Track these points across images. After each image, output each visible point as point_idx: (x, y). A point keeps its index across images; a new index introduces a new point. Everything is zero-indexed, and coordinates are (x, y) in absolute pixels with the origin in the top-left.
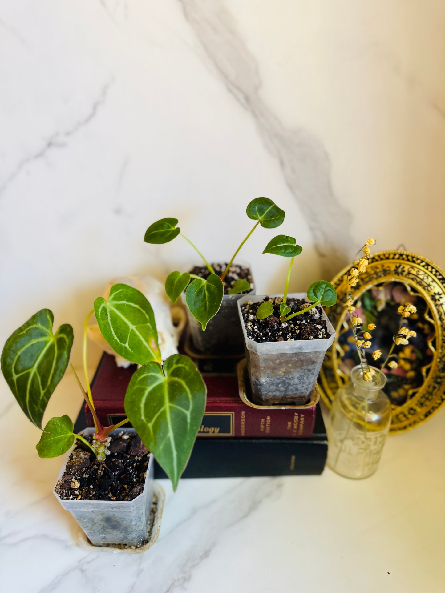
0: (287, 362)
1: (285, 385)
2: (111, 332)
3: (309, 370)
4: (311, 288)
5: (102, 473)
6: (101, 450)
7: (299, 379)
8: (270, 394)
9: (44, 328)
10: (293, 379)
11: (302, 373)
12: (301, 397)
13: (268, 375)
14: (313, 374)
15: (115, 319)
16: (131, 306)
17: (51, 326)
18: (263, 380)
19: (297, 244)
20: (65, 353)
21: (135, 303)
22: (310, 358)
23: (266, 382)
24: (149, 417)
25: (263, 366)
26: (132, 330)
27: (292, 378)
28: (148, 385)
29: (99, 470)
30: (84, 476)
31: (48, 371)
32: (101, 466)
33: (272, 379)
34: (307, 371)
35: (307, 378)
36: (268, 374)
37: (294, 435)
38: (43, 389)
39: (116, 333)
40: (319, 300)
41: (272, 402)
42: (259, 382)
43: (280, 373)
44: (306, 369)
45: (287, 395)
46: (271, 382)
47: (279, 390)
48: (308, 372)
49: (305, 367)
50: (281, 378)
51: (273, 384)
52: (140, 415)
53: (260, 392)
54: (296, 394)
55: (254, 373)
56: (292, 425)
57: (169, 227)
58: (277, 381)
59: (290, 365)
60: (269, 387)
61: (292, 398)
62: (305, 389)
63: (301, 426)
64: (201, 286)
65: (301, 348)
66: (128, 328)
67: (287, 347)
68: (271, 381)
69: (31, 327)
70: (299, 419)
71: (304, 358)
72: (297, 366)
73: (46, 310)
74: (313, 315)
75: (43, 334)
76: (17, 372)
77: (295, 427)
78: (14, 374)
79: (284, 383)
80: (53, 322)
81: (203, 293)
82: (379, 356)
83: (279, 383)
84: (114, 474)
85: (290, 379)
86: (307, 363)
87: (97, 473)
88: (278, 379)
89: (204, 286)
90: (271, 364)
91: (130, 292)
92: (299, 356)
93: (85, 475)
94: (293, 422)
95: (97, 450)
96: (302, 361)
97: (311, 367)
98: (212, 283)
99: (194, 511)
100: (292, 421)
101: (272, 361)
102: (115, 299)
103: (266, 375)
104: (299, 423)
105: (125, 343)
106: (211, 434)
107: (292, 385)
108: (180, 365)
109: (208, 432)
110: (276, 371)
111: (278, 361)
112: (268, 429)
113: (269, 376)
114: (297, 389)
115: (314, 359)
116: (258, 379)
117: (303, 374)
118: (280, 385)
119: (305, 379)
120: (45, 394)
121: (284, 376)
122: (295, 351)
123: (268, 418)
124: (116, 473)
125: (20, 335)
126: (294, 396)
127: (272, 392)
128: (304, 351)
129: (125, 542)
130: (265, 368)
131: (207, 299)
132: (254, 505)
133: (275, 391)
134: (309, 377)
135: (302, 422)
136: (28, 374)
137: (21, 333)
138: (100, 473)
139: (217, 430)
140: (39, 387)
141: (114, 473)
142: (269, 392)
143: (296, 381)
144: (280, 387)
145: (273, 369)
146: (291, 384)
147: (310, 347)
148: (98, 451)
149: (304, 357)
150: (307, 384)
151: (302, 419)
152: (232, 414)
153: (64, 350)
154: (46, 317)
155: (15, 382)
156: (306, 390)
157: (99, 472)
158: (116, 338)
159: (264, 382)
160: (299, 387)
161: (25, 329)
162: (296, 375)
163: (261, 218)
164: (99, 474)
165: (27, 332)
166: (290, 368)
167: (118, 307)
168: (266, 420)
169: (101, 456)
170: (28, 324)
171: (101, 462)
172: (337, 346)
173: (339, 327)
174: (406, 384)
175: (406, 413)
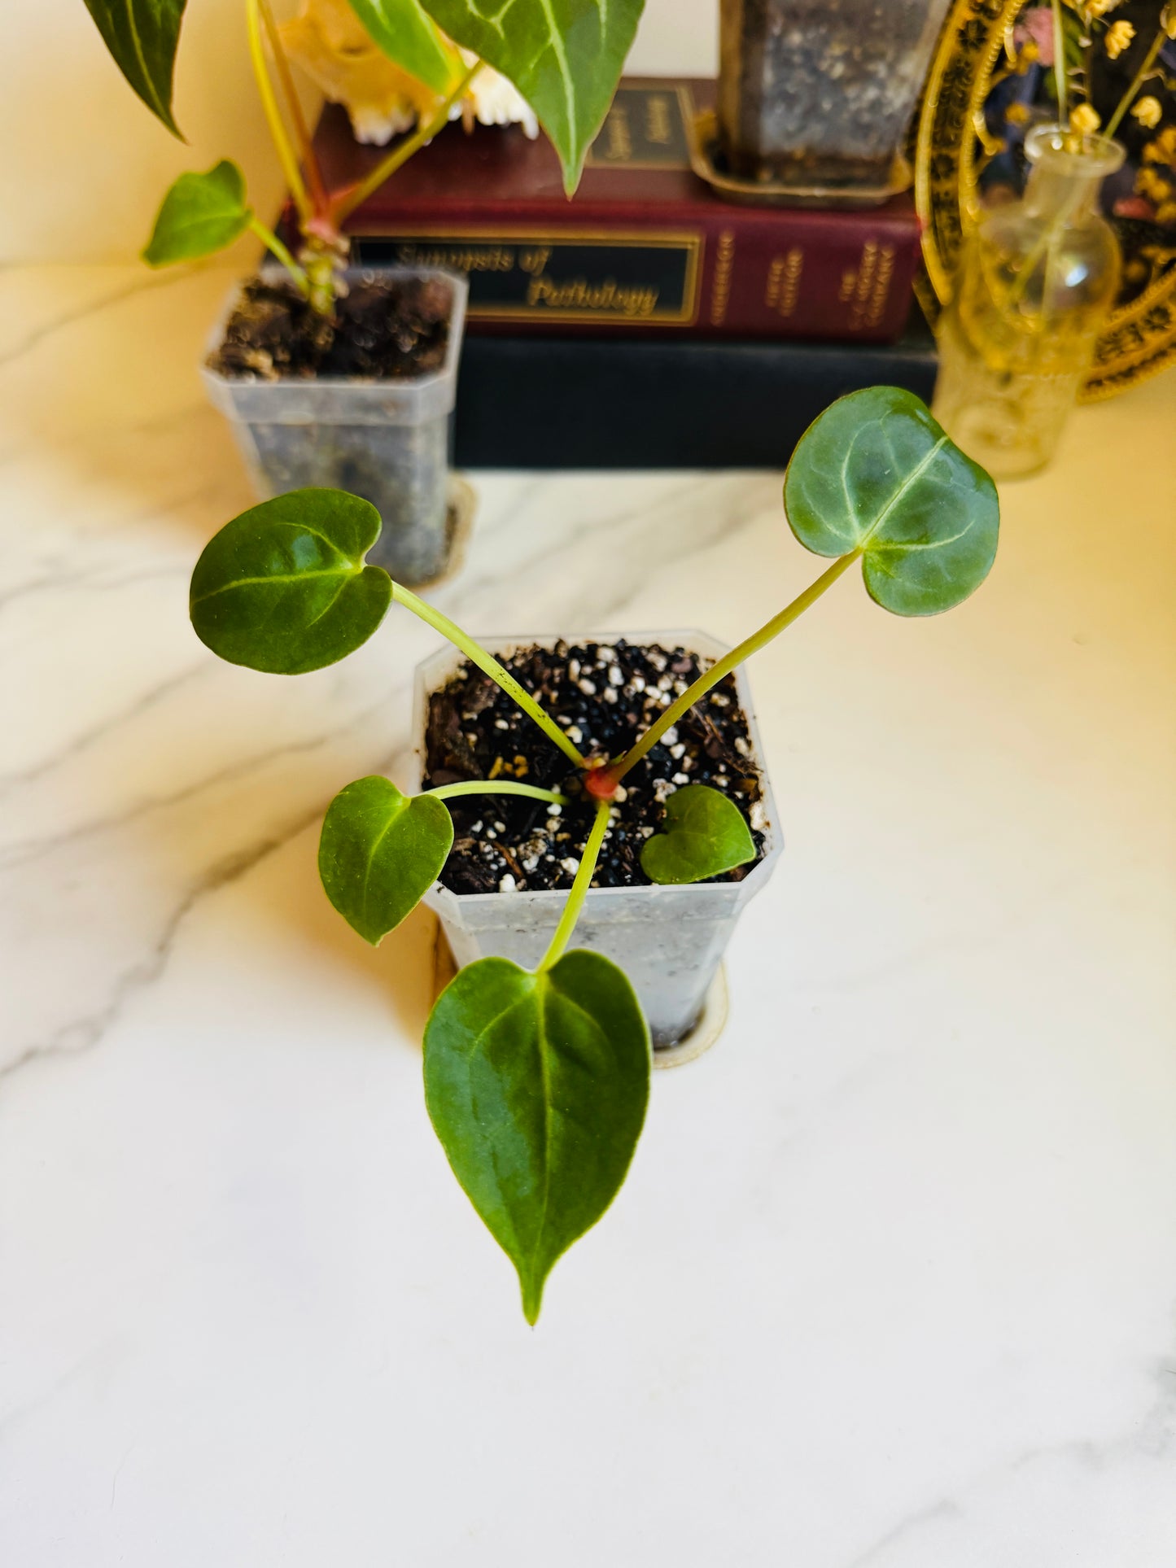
32: (325, 328)
37: (855, 326)
56: (856, 287)
63: (880, 290)
70: (877, 267)
77: (863, 292)
82: (1126, 43)
95: (311, 276)
99: (580, 530)
100: (857, 271)
104: (874, 278)
106: (628, 321)
109: (624, 310)
112: (789, 301)
123: (795, 259)
132: (735, 522)
135: (883, 280)
139: (651, 301)
151: (886, 267)
152: (694, 244)
157: (320, 340)
164: (319, 345)
168: (782, 264)
169: (322, 295)
171: (324, 317)
172: (976, 122)
173: (990, 56)
174: (1151, 242)
175: (1141, 324)
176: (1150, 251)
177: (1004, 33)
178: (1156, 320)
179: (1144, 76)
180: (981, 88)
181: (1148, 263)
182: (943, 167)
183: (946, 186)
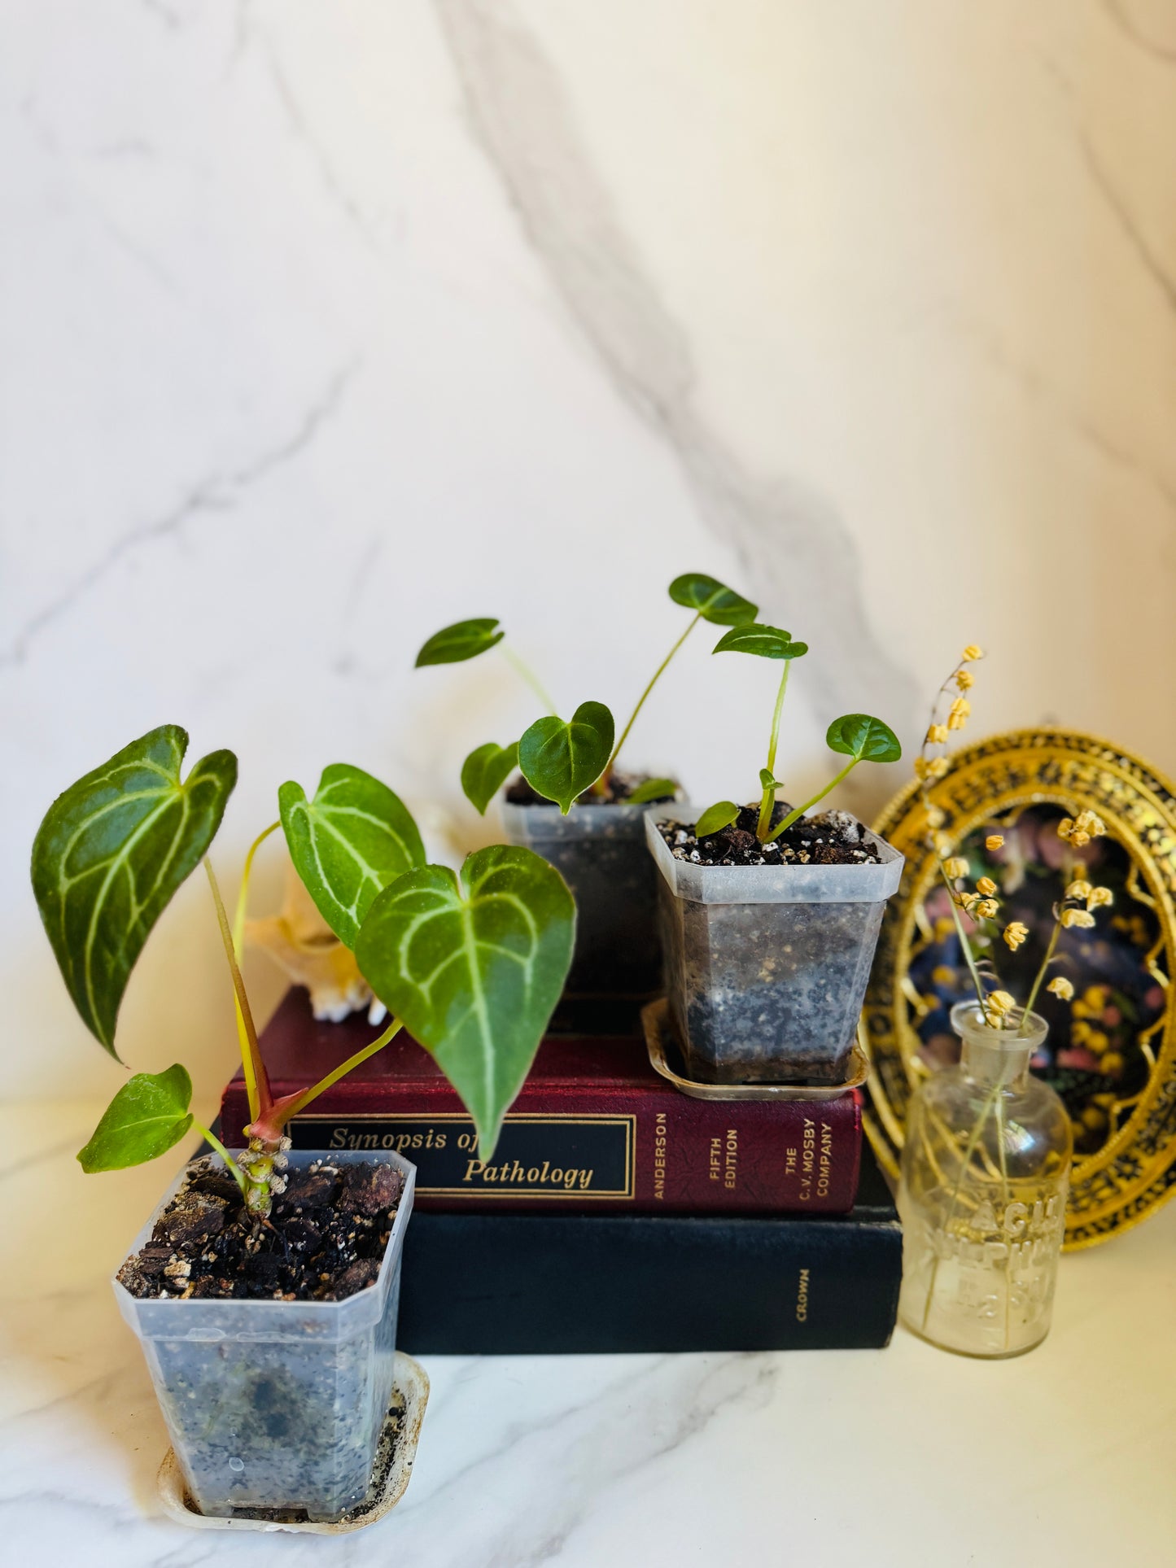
0: (781, 939)
1: (778, 1017)
2: (316, 868)
3: (840, 970)
4: (837, 726)
5: (258, 1247)
6: (262, 1175)
7: (814, 1000)
8: (737, 1045)
9: (159, 768)
10: (796, 996)
11: (822, 978)
12: (822, 1063)
13: (730, 981)
14: (850, 984)
15: (327, 844)
16: (368, 823)
17: (178, 762)
18: (717, 996)
19: (793, 641)
20: (211, 812)
21: (381, 817)
22: (839, 930)
23: (725, 1002)
24: (420, 967)
25: (718, 947)
26: (368, 880)
27: (795, 992)
28: (420, 910)
29: (250, 1236)
30: (205, 1258)
31: (160, 855)
32: (257, 1227)
33: (741, 995)
34: (835, 972)
35: (836, 997)
36: (730, 975)
37: (803, 1201)
38: (140, 901)
39: (328, 875)
40: (857, 753)
41: (741, 1076)
42: (707, 1004)
43: (763, 973)
44: (832, 964)
45: (782, 1051)
46: (738, 1003)
47: (759, 1035)
48: (838, 976)
49: (829, 959)
50: (765, 992)
51: (742, 1012)
52: (397, 969)
53: (709, 1040)
54: (805, 1051)
55: (693, 977)
56: (800, 1160)
57: (477, 634)
58: (756, 1002)
59: (788, 949)
60: (734, 1020)
61: (796, 1063)
62: (830, 1034)
63: (825, 1161)
64: (559, 730)
65: (814, 890)
66: (359, 873)
67: (779, 886)
68: (738, 999)
69: (124, 766)
70: (818, 1139)
71: (824, 926)
72: (808, 954)
73: (168, 727)
74: (843, 828)
75: (153, 781)
76: (71, 871)
77: (808, 1166)
78: (62, 878)
79: (772, 1008)
80: (183, 755)
81: (562, 745)
82: (1023, 939)
83: (761, 1010)
84: (291, 1245)
85: (790, 999)
86: (834, 946)
87: (244, 1246)
88: (758, 994)
89: (564, 731)
90: (738, 940)
91: (370, 789)
92: (812, 921)
93: (207, 1253)
94: (801, 1150)
95: (249, 1174)
96: (820, 936)
97: (844, 958)
98: (585, 722)
99: (515, 1435)
100: (797, 1141)
101: (740, 931)
102: (330, 799)
103: (724, 978)
104: (818, 1153)
105: (348, 906)
106: (567, 1194)
107: (794, 1019)
108: (505, 866)
109: (561, 1185)
110: (751, 967)
111: (755, 935)
112: (731, 1174)
113: (733, 985)
114: (809, 1035)
115: (853, 933)
116: (701, 997)
117: (823, 982)
118: (762, 1018)
119: (829, 998)
120: (142, 915)
121: (774, 984)
122: (800, 899)
123: (732, 1134)
124: (299, 1245)
125: (94, 786)
126: (802, 1058)
127: (741, 1040)
128: (823, 900)
129: (302, 1500)
130: (721, 953)
131: (572, 759)
132: (693, 1422)
133: (749, 1038)
134: (841, 994)
135: (826, 1151)
136: (103, 873)
137: (96, 782)
138: (253, 1245)
139: (586, 1178)
140: (128, 900)
141: (293, 1243)
142: (735, 1037)
143: (806, 1005)
144: (763, 1023)
145: (746, 959)
146: (794, 1014)
147: (839, 889)
148: (252, 1178)
149: (824, 923)
150: (836, 1015)
151: (826, 1139)
152: (631, 1120)
153: (209, 803)
154: (168, 743)
155: (63, 900)
156: (832, 1040)
157: (249, 1241)
158: (326, 885)
159: (719, 1005)
160: (814, 1025)
161: (107, 772)
162: (806, 984)
163: (704, 608)
164: (248, 1247)
165: (112, 777)
166: (787, 956)
167: (336, 820)
168: (725, 1140)
169: (259, 1192)
170: (117, 760)
171: (258, 1216)
172: (905, 986)
173: (908, 932)
174: (1101, 1091)
175: (1112, 1172)
176: (1103, 1099)
177: (918, 914)
178: (1128, 1168)
179: (1049, 960)
180: (904, 958)
181: (1104, 1111)
182: (879, 1025)
183: (886, 1041)
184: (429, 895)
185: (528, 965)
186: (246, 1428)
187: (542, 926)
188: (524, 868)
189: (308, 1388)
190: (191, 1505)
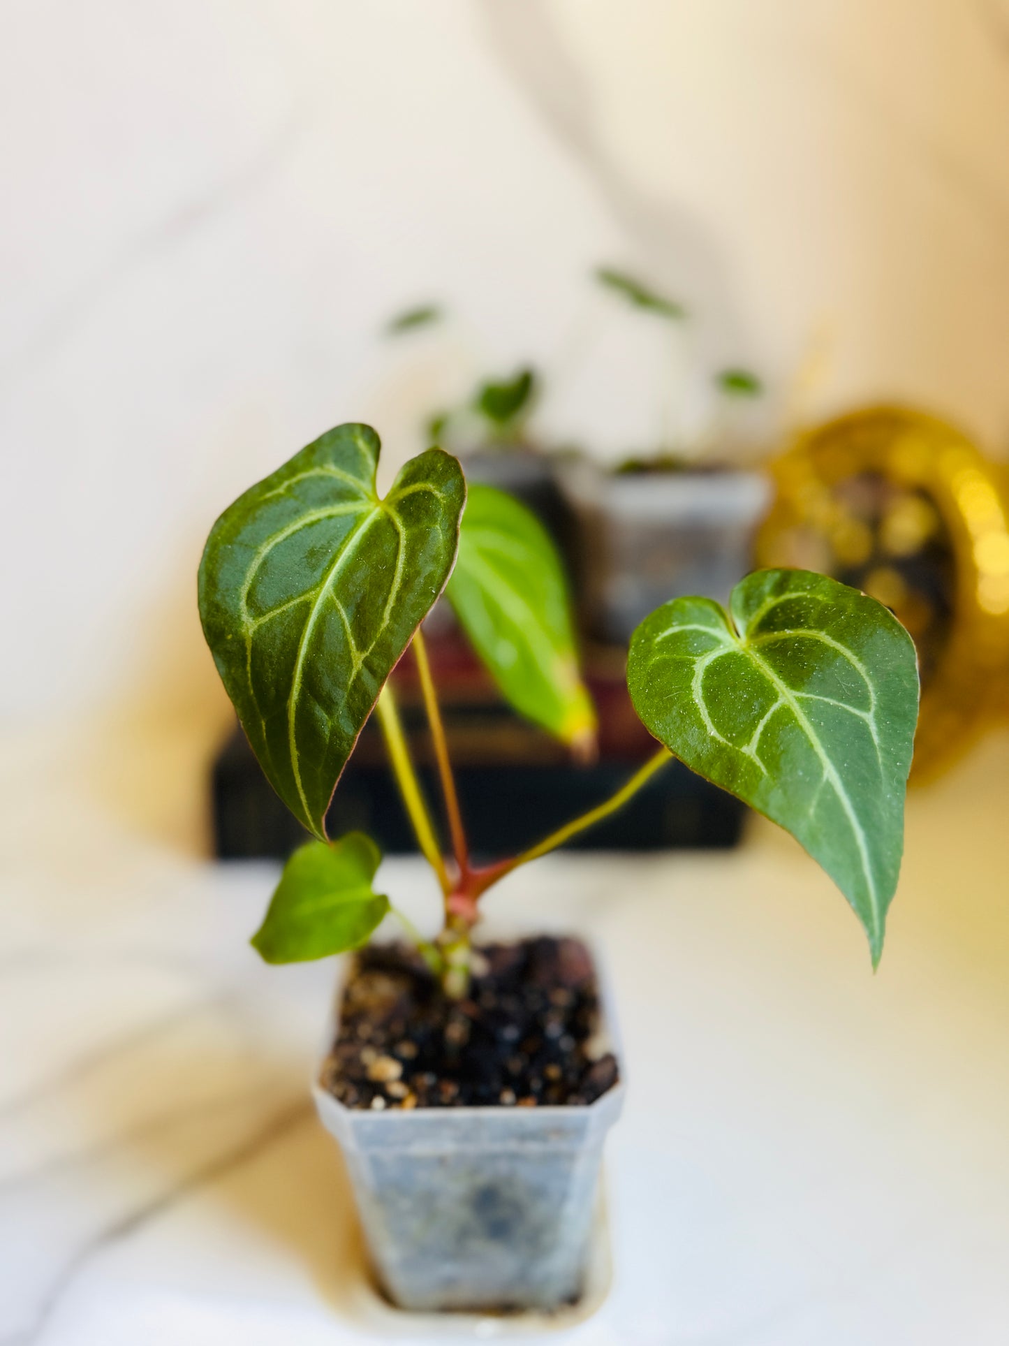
9: (349, 480)
17: (372, 469)
20: (439, 533)
28: (698, 653)
29: (453, 1025)
31: (380, 584)
32: (458, 1012)
38: (362, 646)
52: (702, 727)
69: (302, 476)
73: (350, 427)
75: (346, 495)
76: (257, 609)
78: (246, 618)
80: (377, 458)
84: (503, 1034)
87: (446, 1037)
108: (792, 596)
120: (367, 663)
124: (510, 1033)
125: (267, 501)
136: (306, 608)
137: (269, 495)
138: (457, 1034)
140: (347, 643)
141: (503, 1031)
148: (446, 960)
153: (433, 520)
154: (354, 444)
155: (249, 645)
157: (453, 1030)
161: (280, 483)
164: (453, 1037)
165: (289, 489)
170: (291, 468)
171: (456, 1000)
184: (698, 634)
185: (869, 717)
186: (463, 1234)
187: (874, 669)
188: (820, 597)
189: (539, 1192)
190: (386, 1296)
